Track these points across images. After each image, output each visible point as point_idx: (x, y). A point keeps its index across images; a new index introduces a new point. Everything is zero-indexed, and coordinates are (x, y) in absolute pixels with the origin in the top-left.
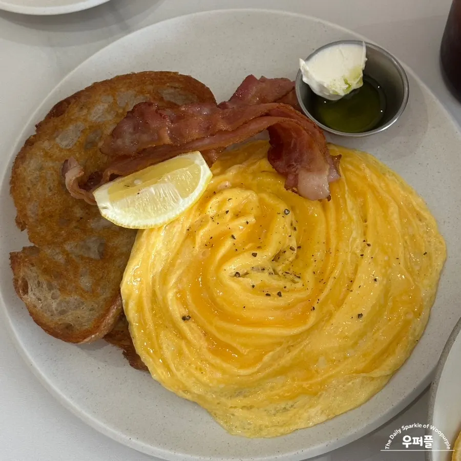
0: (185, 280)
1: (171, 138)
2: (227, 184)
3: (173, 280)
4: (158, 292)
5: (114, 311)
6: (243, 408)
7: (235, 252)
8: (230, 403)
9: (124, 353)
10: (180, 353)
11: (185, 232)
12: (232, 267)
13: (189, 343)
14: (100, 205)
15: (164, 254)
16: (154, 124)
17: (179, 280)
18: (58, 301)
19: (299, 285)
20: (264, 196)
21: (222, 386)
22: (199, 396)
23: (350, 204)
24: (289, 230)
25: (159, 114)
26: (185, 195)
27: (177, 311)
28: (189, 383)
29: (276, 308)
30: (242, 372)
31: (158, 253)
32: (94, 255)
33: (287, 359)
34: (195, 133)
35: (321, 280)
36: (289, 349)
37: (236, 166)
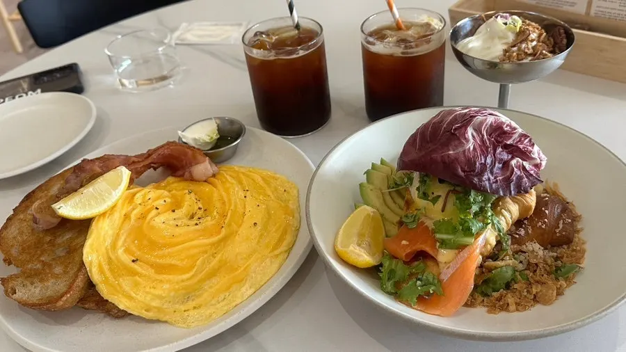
3: (120, 243)
4: (111, 256)
5: (81, 278)
6: (195, 308)
8: (183, 308)
10: (136, 284)
11: (123, 216)
13: (140, 275)
15: (110, 232)
16: (88, 167)
17: (125, 241)
18: (39, 288)
21: (172, 294)
22: (159, 309)
24: (196, 201)
26: (115, 188)
27: (126, 259)
28: (148, 301)
31: (107, 233)
33: (214, 262)
35: (223, 215)
36: (213, 255)
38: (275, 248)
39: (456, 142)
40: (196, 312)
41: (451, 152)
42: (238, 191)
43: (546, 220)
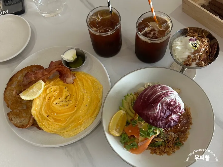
0: (46, 108)
1: (35, 78)
2: (51, 85)
3: (43, 109)
4: (40, 112)
5: (31, 119)
7: (55, 99)
8: (63, 132)
9: (37, 128)
10: (48, 124)
11: (43, 98)
12: (55, 103)
13: (50, 121)
14: (21, 97)
15: (40, 104)
16: (30, 77)
17: (44, 108)
18: (19, 120)
19: (71, 102)
20: (60, 86)
21: (60, 128)
22: (56, 132)
23: (79, 83)
24: (67, 92)
25: (30, 74)
26: (40, 89)
27: (45, 115)
28: (52, 130)
29: (67, 108)
30: (63, 124)
31: (38, 104)
32: (25, 108)
33: (73, 118)
34: (40, 76)
35: (76, 100)
36: (72, 116)
37: (53, 81)
38: (92, 115)
39: (153, 109)
40: (67, 133)
41: (150, 113)
42: (82, 90)
43: (178, 127)
